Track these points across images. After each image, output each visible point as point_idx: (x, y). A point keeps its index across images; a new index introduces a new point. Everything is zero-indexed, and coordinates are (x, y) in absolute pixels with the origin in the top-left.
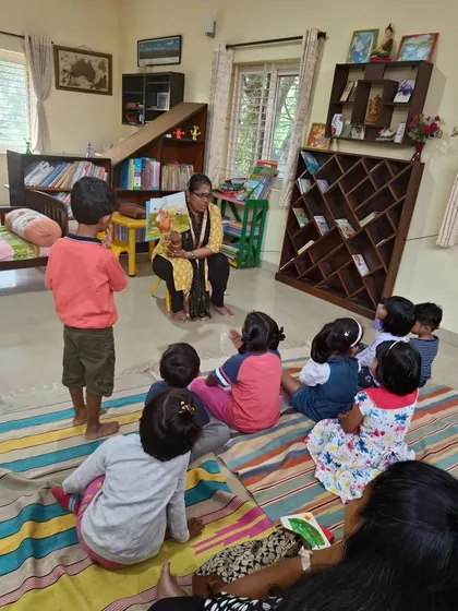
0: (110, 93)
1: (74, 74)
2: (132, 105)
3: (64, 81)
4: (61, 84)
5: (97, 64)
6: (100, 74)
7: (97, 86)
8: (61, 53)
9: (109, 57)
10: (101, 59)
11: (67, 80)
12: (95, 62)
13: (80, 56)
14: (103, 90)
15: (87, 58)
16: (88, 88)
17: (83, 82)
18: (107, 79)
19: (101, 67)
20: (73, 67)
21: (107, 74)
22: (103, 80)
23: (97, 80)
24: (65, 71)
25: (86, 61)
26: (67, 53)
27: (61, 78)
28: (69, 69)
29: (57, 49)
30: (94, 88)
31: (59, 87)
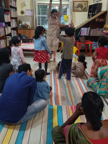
0: (87, 11)
1: (77, 7)
4: (74, 10)
5: (84, 4)
6: (84, 6)
7: (83, 9)
8: (75, 3)
9: (87, 1)
10: (85, 2)
11: (76, 9)
12: (83, 3)
13: (79, 2)
14: (85, 10)
15: (81, 3)
17: (80, 9)
18: (86, 7)
19: (85, 4)
20: (77, 5)
21: (86, 6)
22: (85, 8)
23: (83, 8)
24: (75, 7)
25: (81, 4)
26: (76, 2)
29: (74, 2)
30: (82, 10)
31: (73, 11)
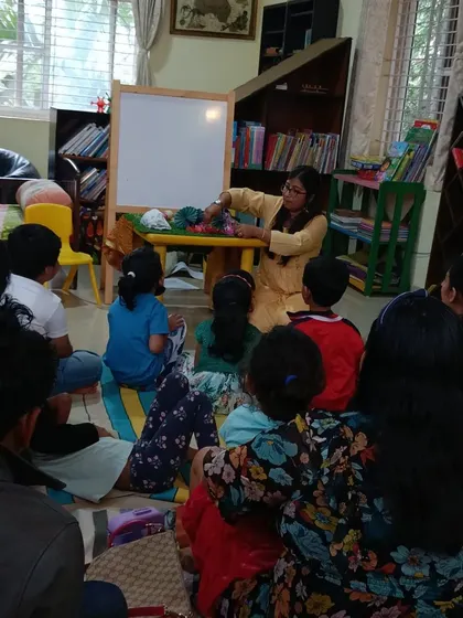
0: (251, 37)
1: (198, 12)
2: (271, 51)
3: (182, 22)
4: (178, 26)
6: (236, 10)
7: (233, 26)
11: (188, 20)
14: (239, 32)
16: (219, 31)
17: (211, 22)
18: (249, 17)
21: (248, 9)
22: (242, 18)
23: (232, 19)
24: (185, 7)
27: (179, 18)
28: (192, 6)
30: (227, 31)
31: (174, 31)
